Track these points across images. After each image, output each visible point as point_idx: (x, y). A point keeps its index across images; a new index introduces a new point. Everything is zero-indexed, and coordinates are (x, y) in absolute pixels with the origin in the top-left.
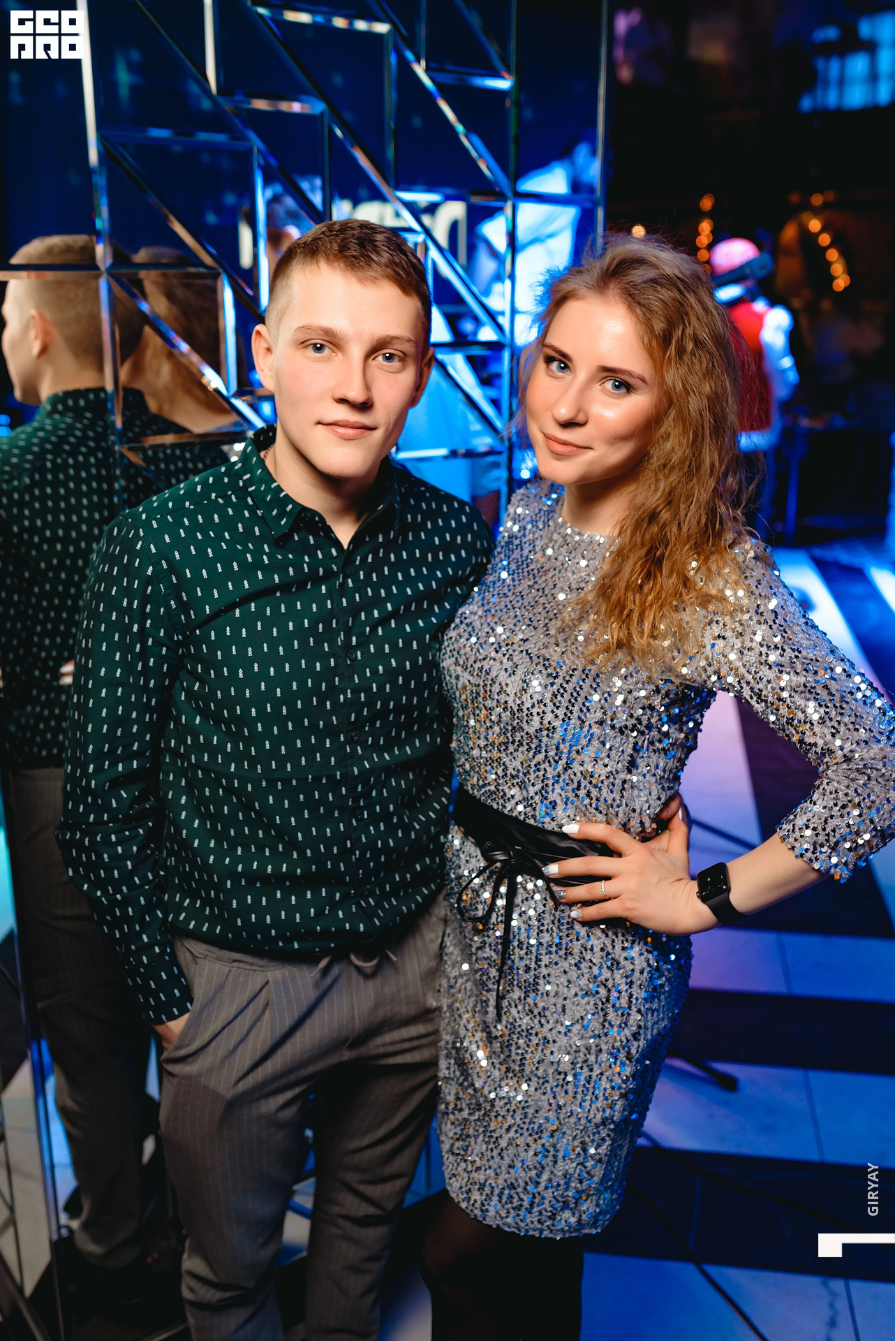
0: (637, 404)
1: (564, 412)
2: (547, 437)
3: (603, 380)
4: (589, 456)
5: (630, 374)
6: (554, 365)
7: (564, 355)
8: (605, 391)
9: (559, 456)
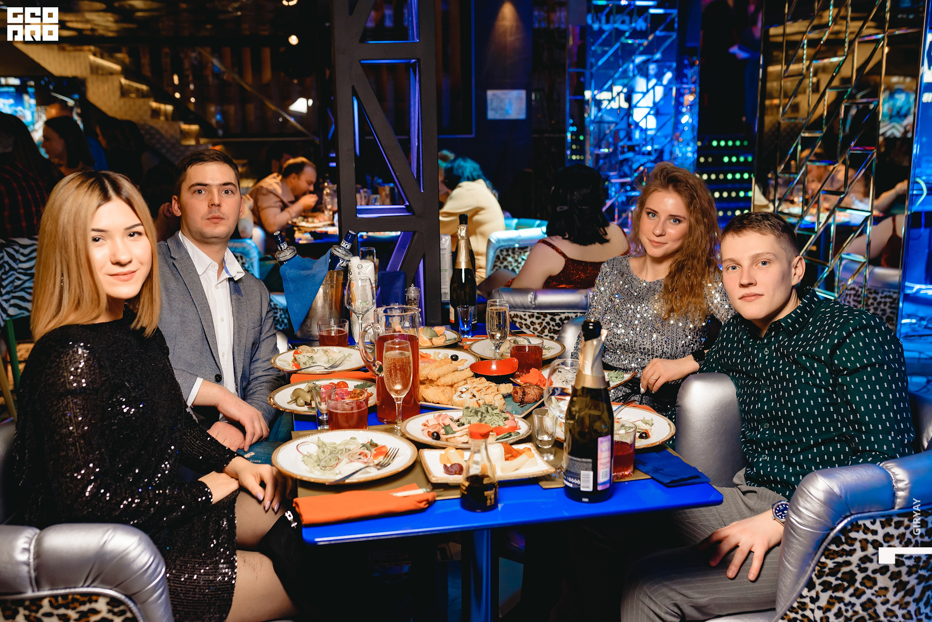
0: (683, 226)
1: (658, 232)
2: (650, 241)
3: (670, 219)
4: (667, 246)
5: (680, 217)
6: (651, 215)
7: (655, 212)
8: (670, 223)
9: (656, 247)
